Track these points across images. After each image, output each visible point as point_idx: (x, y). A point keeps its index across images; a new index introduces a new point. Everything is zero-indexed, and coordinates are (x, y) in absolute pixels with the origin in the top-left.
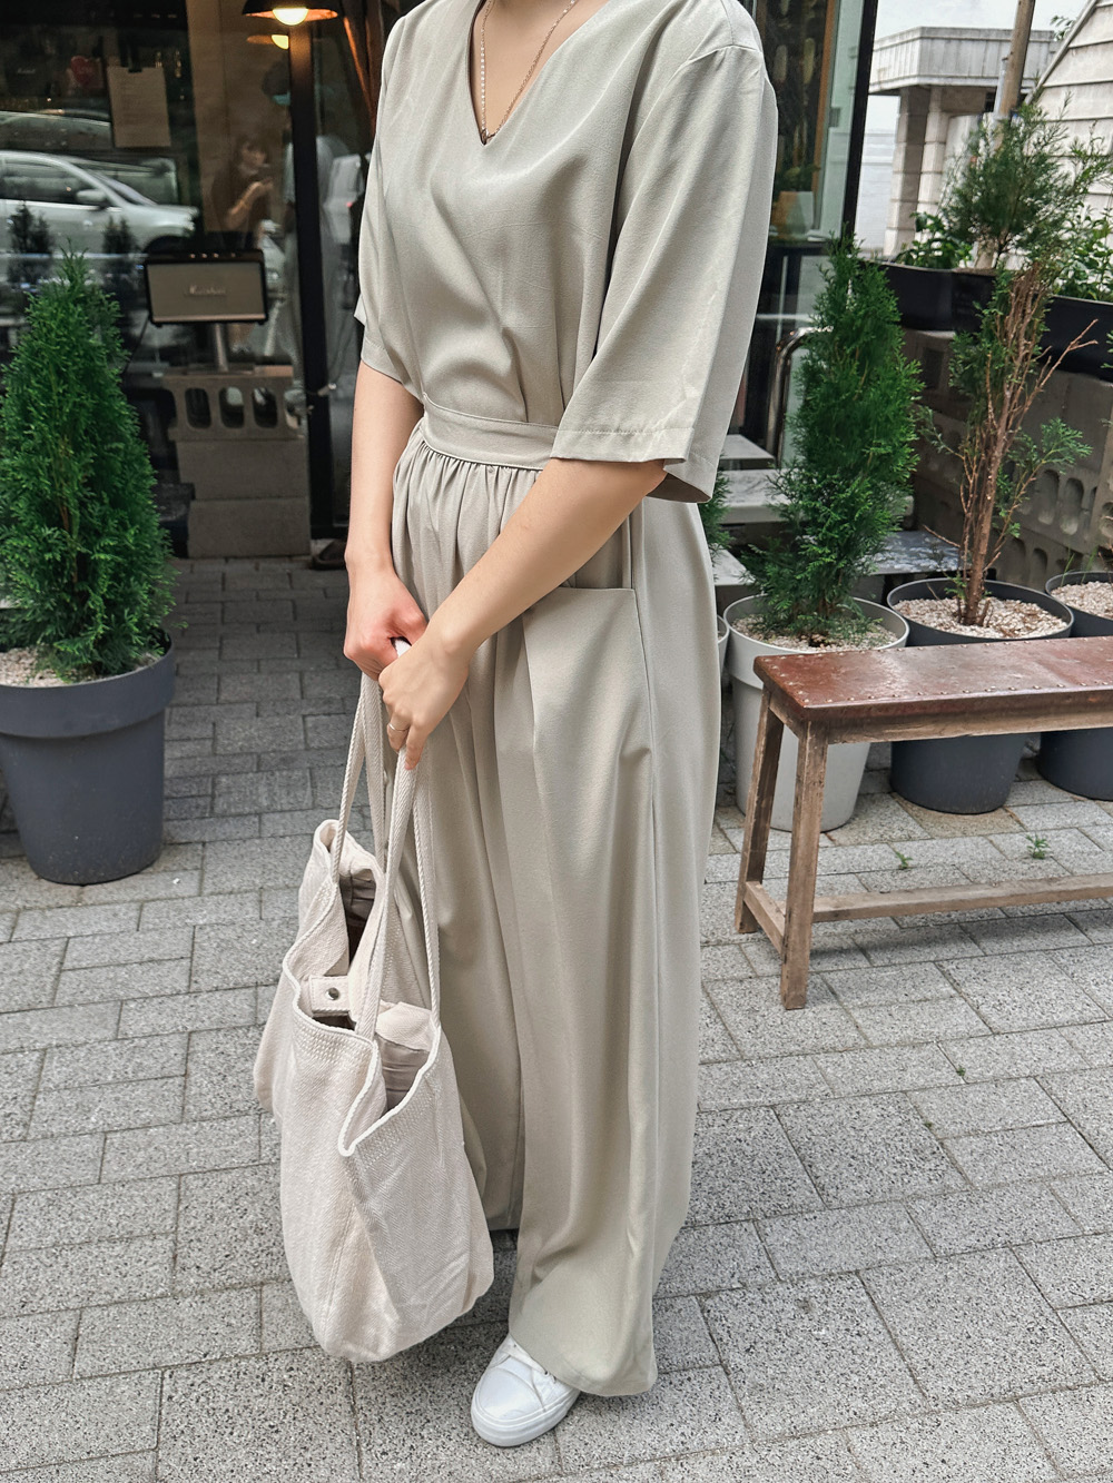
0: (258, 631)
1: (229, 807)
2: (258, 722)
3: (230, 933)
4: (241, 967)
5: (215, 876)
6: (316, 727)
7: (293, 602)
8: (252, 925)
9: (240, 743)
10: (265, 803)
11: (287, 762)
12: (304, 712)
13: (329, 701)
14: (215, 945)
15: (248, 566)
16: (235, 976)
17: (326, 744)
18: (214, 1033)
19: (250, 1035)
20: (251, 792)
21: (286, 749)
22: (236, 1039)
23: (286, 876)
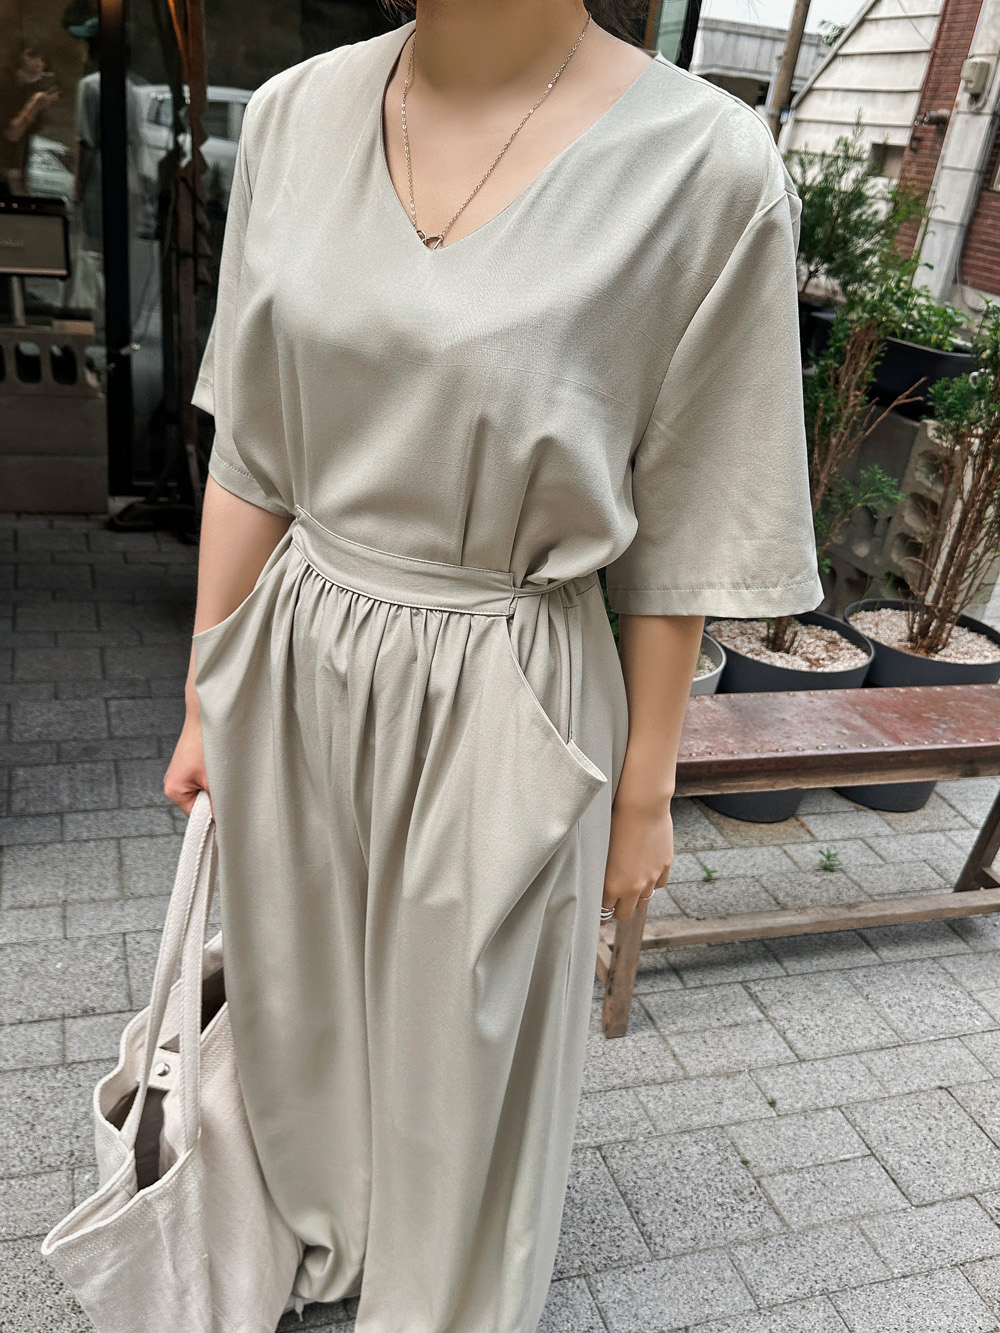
0: (54, 598)
1: (27, 804)
2: (57, 705)
3: (31, 956)
4: (46, 995)
5: (14, 887)
6: (119, 713)
7: (91, 566)
8: (56, 946)
9: (38, 729)
10: (66, 801)
11: (89, 753)
12: (107, 695)
13: (133, 683)
14: (16, 969)
15: (41, 523)
16: (39, 1007)
17: (131, 733)
18: (19, 1074)
19: (59, 1076)
20: (51, 788)
21: (88, 737)
22: (44, 1081)
23: (91, 888)
